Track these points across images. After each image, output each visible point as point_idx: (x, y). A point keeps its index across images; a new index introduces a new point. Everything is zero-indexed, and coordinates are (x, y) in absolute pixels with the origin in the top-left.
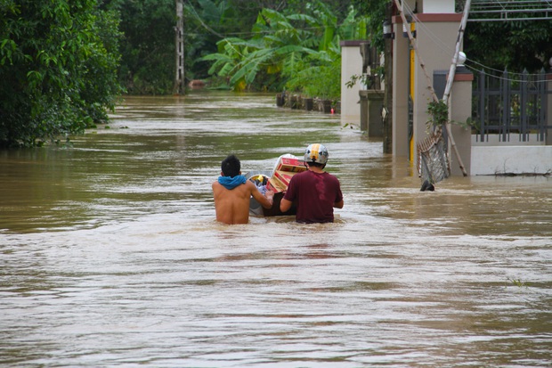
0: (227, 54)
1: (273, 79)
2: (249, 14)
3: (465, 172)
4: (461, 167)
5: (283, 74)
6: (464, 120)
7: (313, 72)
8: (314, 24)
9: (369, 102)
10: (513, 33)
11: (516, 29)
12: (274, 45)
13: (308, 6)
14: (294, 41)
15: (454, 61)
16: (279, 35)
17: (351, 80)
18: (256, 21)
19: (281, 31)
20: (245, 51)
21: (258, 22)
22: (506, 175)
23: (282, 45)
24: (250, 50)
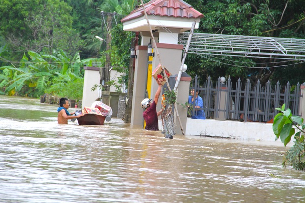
0: (5, 75)
1: (31, 90)
2: (18, 54)
3: (184, 133)
4: (181, 129)
5: (37, 88)
6: (184, 103)
7: (60, 86)
8: (57, 61)
9: (110, 97)
10: (202, 61)
11: (204, 59)
12: (33, 72)
13: (54, 51)
14: (45, 70)
15: (181, 69)
16: (37, 66)
17: (94, 87)
18: (22, 58)
19: (38, 63)
20: (15, 74)
21: (23, 58)
22: (206, 136)
23: (38, 71)
24: (19, 73)
